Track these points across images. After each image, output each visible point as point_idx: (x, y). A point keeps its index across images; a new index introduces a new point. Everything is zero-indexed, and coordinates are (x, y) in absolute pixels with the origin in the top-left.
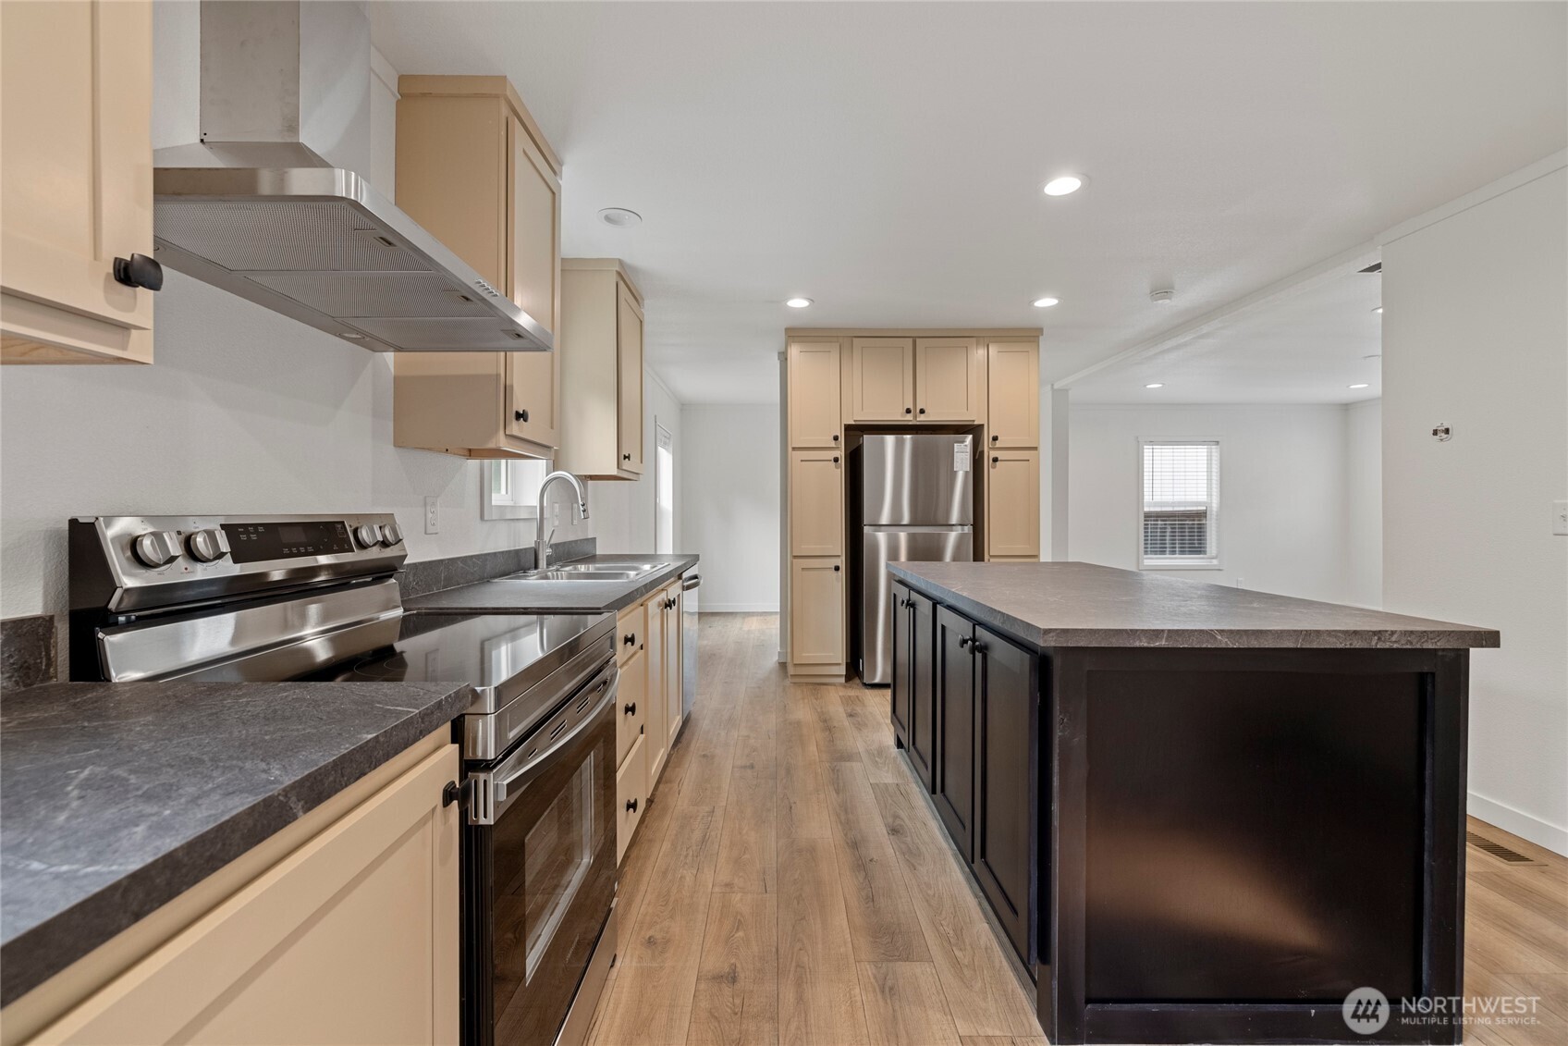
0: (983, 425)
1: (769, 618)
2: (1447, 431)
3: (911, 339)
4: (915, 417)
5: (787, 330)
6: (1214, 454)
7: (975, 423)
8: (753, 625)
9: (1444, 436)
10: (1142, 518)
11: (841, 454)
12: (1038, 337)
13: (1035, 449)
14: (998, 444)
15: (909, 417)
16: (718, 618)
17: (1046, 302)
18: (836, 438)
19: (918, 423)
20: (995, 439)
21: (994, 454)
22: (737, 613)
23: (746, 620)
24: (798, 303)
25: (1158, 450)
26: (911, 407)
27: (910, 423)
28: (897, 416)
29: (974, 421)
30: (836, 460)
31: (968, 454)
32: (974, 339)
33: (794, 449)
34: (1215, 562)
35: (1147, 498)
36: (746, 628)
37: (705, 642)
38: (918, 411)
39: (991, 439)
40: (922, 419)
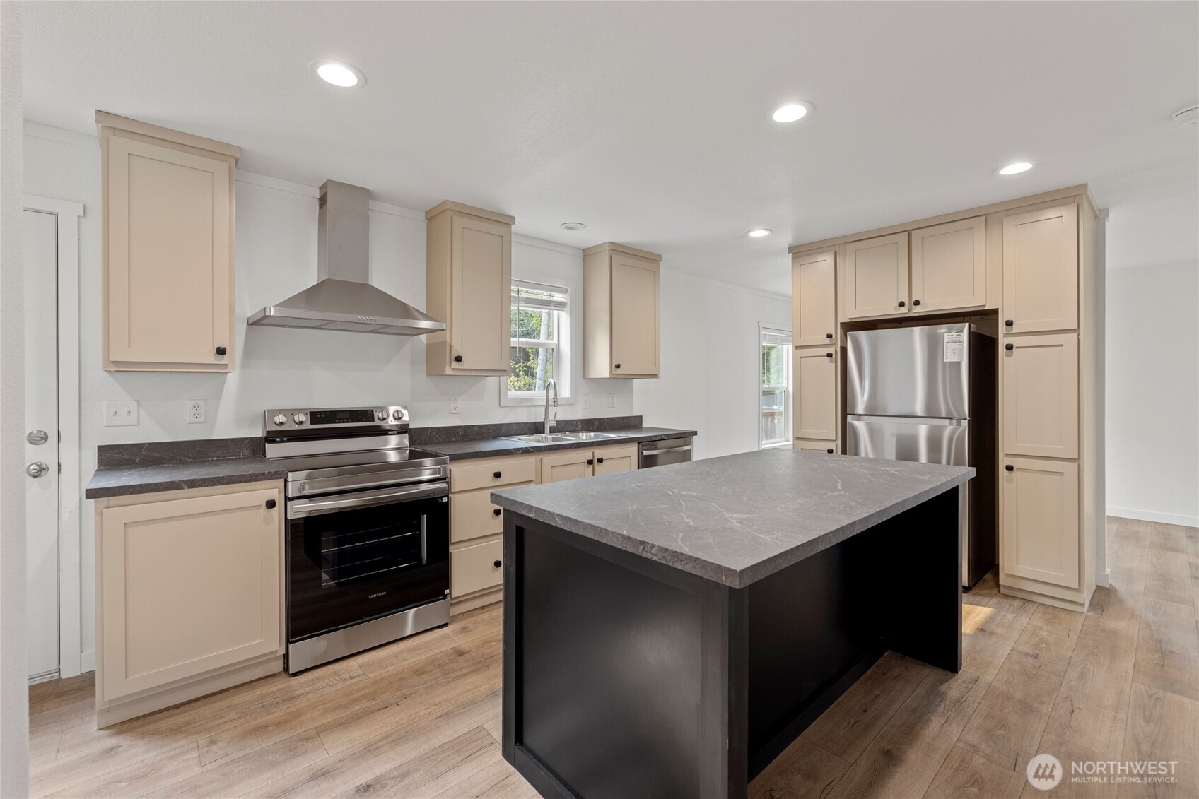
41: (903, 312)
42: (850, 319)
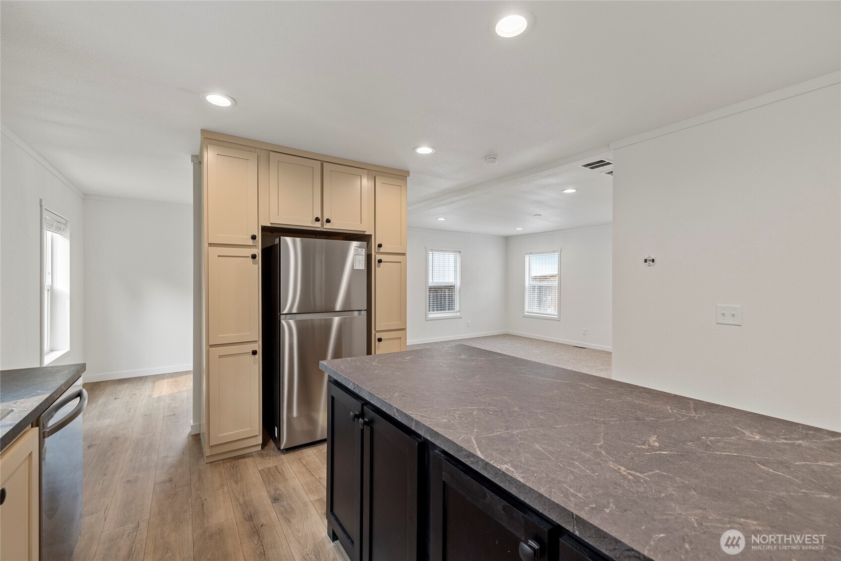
0: (371, 235)
1: (180, 379)
2: (653, 261)
3: (320, 162)
4: (322, 225)
5: (203, 131)
6: (458, 258)
7: (366, 233)
8: (164, 389)
9: (651, 262)
10: (428, 290)
11: (258, 251)
12: (406, 177)
13: (404, 254)
14: (382, 250)
15: (318, 224)
16: (126, 385)
17: (424, 150)
18: (254, 237)
19: (324, 230)
20: (380, 246)
21: (379, 257)
22: (147, 377)
23: (157, 383)
24: (218, 100)
25: (436, 254)
26: (320, 217)
27: (318, 230)
28: (307, 222)
29: (365, 232)
30: (254, 257)
31: (364, 256)
32: (366, 170)
33: (210, 245)
34: (458, 314)
35: (430, 280)
36: (156, 395)
37: (107, 422)
38: (325, 220)
39: (377, 246)
40: (328, 227)
41: (317, 226)
42: (271, 223)
